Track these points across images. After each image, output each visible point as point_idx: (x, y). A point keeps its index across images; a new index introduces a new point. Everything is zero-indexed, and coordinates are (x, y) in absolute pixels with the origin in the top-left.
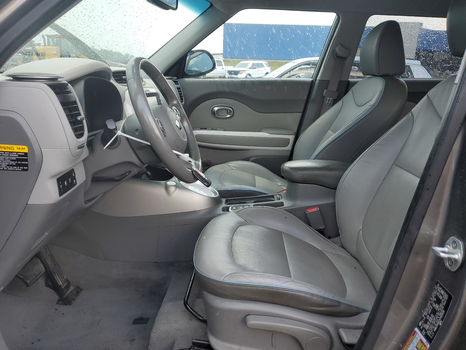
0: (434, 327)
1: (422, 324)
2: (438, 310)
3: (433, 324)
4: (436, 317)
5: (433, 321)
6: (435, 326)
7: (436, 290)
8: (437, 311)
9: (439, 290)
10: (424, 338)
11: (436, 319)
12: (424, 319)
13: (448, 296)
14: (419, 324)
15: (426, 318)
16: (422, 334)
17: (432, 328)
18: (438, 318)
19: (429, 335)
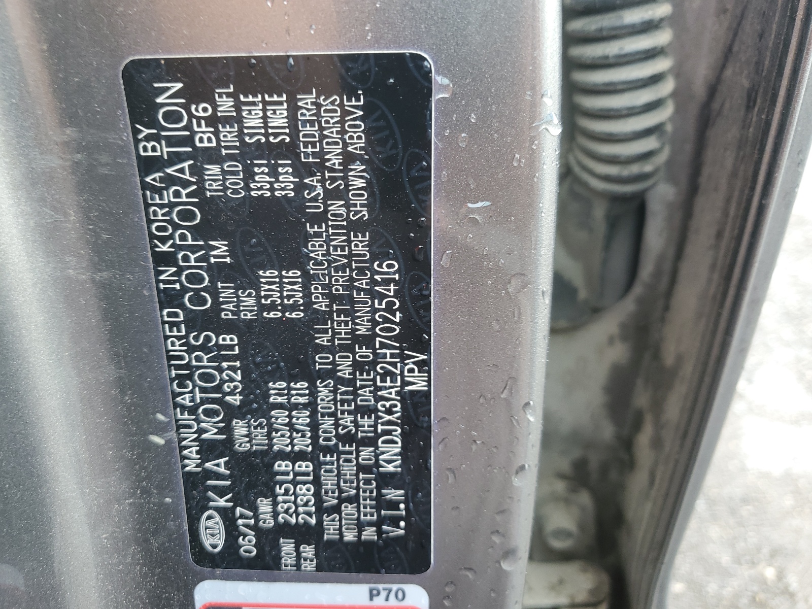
0: (366, 452)
1: (228, 516)
2: (322, 305)
3: (348, 438)
4: (331, 373)
5: (327, 423)
6: (371, 442)
7: (175, 158)
8: (316, 318)
9: (204, 138)
10: (328, 586)
11: (351, 382)
12: (219, 477)
13: (355, 105)
14: (207, 542)
15: (233, 454)
16: (298, 575)
17: (349, 470)
18: (357, 366)
19: (369, 534)
